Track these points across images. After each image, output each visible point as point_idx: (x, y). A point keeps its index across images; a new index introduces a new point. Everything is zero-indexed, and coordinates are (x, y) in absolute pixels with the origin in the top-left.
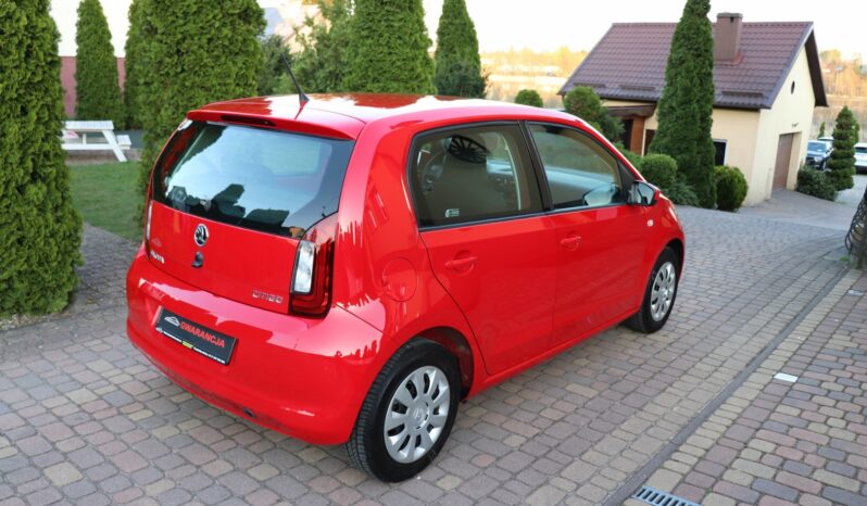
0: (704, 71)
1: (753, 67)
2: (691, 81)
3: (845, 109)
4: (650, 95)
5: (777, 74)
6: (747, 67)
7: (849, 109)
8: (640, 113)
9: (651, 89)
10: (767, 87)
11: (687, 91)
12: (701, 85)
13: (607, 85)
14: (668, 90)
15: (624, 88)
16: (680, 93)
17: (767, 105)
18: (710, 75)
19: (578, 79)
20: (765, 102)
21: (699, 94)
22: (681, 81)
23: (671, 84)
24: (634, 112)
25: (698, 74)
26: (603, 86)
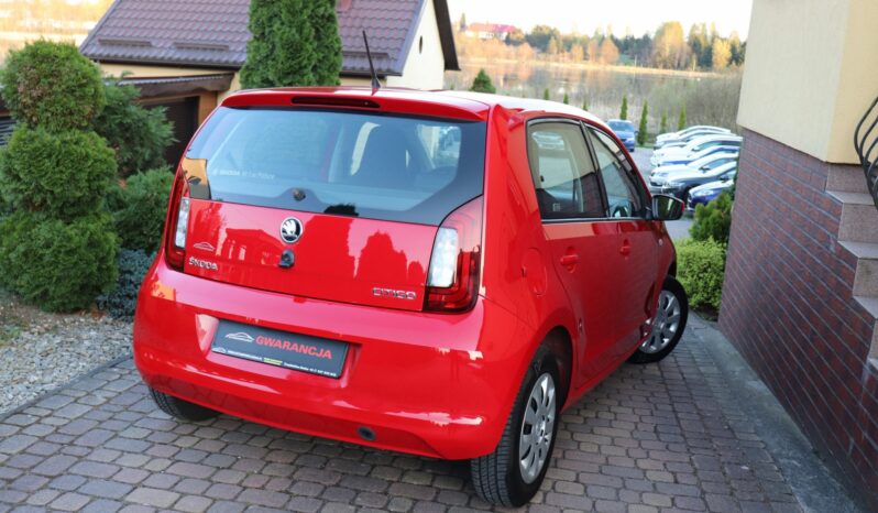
0: (321, 11)
1: (368, 14)
2: (300, 31)
3: (482, 73)
4: (224, 58)
5: (404, 25)
6: (361, 14)
7: (486, 73)
8: (209, 87)
9: (223, 49)
10: (392, 44)
11: (294, 50)
12: (318, 37)
13: (154, 43)
14: (257, 49)
15: (180, 47)
16: (280, 53)
17: (397, 70)
18: (331, 19)
19: (107, 34)
20: (392, 67)
21: (315, 55)
22: (282, 31)
23: (262, 37)
24: (199, 85)
25: (310, 17)
26: (146, 45)
